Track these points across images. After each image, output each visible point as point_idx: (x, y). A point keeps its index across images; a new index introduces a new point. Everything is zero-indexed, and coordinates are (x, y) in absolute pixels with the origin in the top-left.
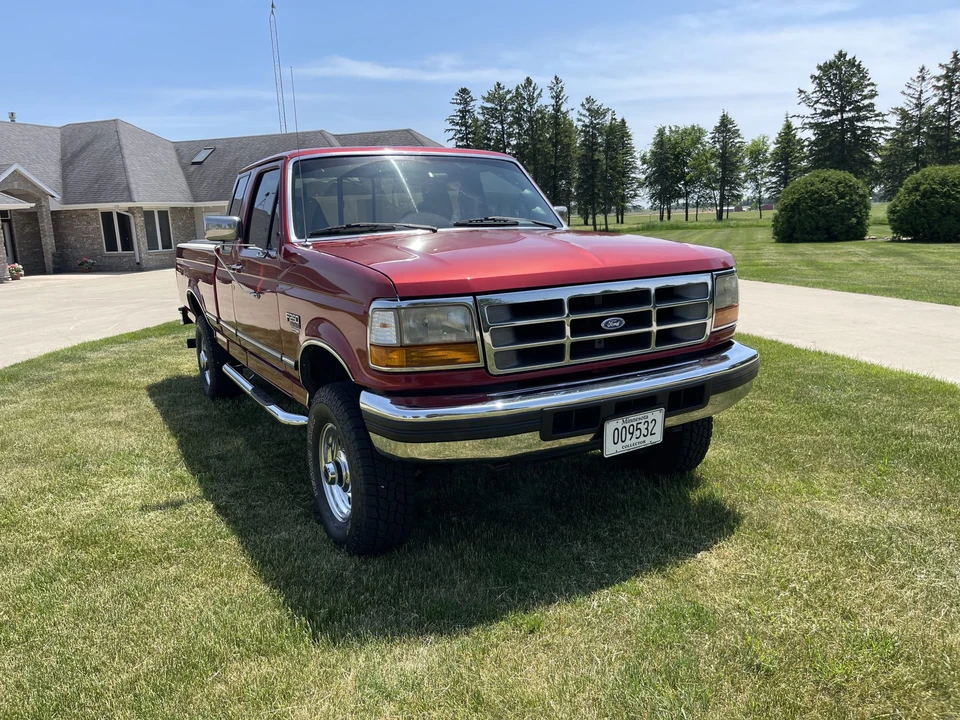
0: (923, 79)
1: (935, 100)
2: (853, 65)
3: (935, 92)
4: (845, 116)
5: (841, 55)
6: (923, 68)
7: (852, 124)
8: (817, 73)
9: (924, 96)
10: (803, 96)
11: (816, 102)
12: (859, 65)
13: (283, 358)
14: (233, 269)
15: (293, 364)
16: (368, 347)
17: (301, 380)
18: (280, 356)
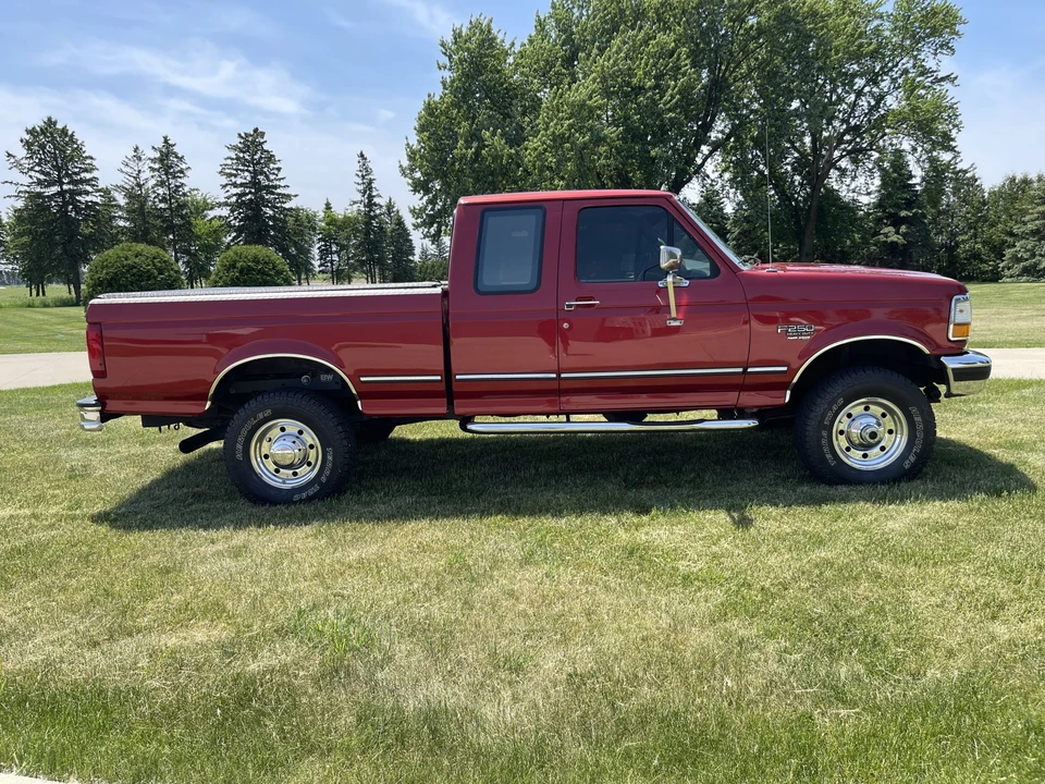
0: (140, 158)
1: (152, 182)
2: (66, 135)
3: (152, 174)
4: (65, 187)
5: (50, 123)
6: (137, 148)
7: (72, 197)
8: (27, 137)
9: (143, 176)
10: (12, 160)
11: (32, 169)
12: (72, 135)
13: (750, 370)
14: (569, 306)
15: (785, 369)
16: (951, 326)
17: (795, 380)
18: (741, 370)
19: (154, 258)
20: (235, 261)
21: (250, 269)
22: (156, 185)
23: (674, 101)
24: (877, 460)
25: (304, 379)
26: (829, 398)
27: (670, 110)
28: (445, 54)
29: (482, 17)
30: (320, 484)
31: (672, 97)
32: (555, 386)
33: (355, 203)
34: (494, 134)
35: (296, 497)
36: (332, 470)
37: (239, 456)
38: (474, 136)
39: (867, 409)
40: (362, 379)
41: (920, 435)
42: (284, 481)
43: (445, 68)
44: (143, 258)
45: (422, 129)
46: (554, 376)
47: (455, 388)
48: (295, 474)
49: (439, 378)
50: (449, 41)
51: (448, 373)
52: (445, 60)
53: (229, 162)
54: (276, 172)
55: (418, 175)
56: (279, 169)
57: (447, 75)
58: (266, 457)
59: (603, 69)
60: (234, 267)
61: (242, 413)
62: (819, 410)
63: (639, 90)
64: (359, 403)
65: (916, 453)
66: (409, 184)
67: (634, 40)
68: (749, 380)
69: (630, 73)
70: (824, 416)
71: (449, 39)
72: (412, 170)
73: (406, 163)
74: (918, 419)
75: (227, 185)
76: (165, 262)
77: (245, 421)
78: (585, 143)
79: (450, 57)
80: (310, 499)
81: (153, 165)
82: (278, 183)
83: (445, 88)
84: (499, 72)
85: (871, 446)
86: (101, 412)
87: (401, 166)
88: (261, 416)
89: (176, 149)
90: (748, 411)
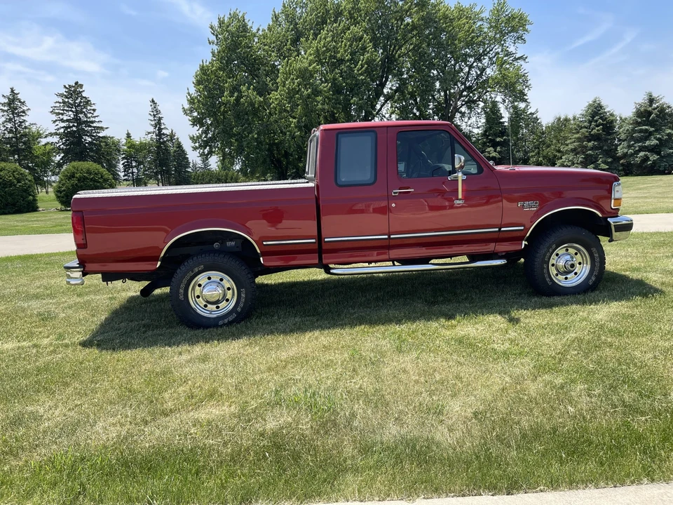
1: (3, 119)
13: (502, 229)
14: (395, 193)
15: (522, 228)
16: (613, 201)
17: (528, 235)
18: (497, 229)
19: (14, 172)
20: (74, 173)
21: (85, 178)
22: (6, 121)
23: (364, 69)
24: (573, 281)
25: (216, 245)
26: (547, 245)
27: (361, 74)
28: (213, 34)
29: (238, 12)
30: (237, 312)
31: (362, 66)
32: (386, 243)
33: (149, 133)
34: (249, 88)
35: (221, 323)
36: (245, 303)
37: (181, 297)
38: (235, 89)
39: (567, 250)
40: (264, 243)
41: (597, 264)
42: (211, 312)
43: (213, 43)
44: (6, 172)
45: (198, 83)
46: (386, 237)
47: (324, 247)
48: (218, 307)
49: (314, 241)
50: (216, 25)
51: (320, 237)
52: (213, 38)
53: (58, 105)
54: (92, 112)
55: (195, 114)
56: (94, 110)
57: (216, 48)
58: (198, 297)
59: (317, 48)
60: (74, 177)
61: (183, 268)
62: (543, 251)
63: (341, 61)
64: (261, 259)
65: (595, 275)
66: (189, 120)
67: (336, 30)
68: (501, 235)
69: (336, 50)
70: (545, 255)
71: (216, 24)
72: (191, 111)
73: (187, 106)
74: (596, 255)
75: (56, 120)
76: (21, 174)
77: (185, 274)
78: (309, 95)
79: (217, 36)
80: (230, 323)
81: (3, 108)
82: (93, 119)
83: (214, 56)
84: (250, 47)
85: (570, 272)
86: (82, 271)
87: (183, 108)
88: (196, 270)
89: (19, 96)
90: (500, 254)
